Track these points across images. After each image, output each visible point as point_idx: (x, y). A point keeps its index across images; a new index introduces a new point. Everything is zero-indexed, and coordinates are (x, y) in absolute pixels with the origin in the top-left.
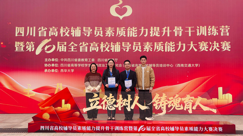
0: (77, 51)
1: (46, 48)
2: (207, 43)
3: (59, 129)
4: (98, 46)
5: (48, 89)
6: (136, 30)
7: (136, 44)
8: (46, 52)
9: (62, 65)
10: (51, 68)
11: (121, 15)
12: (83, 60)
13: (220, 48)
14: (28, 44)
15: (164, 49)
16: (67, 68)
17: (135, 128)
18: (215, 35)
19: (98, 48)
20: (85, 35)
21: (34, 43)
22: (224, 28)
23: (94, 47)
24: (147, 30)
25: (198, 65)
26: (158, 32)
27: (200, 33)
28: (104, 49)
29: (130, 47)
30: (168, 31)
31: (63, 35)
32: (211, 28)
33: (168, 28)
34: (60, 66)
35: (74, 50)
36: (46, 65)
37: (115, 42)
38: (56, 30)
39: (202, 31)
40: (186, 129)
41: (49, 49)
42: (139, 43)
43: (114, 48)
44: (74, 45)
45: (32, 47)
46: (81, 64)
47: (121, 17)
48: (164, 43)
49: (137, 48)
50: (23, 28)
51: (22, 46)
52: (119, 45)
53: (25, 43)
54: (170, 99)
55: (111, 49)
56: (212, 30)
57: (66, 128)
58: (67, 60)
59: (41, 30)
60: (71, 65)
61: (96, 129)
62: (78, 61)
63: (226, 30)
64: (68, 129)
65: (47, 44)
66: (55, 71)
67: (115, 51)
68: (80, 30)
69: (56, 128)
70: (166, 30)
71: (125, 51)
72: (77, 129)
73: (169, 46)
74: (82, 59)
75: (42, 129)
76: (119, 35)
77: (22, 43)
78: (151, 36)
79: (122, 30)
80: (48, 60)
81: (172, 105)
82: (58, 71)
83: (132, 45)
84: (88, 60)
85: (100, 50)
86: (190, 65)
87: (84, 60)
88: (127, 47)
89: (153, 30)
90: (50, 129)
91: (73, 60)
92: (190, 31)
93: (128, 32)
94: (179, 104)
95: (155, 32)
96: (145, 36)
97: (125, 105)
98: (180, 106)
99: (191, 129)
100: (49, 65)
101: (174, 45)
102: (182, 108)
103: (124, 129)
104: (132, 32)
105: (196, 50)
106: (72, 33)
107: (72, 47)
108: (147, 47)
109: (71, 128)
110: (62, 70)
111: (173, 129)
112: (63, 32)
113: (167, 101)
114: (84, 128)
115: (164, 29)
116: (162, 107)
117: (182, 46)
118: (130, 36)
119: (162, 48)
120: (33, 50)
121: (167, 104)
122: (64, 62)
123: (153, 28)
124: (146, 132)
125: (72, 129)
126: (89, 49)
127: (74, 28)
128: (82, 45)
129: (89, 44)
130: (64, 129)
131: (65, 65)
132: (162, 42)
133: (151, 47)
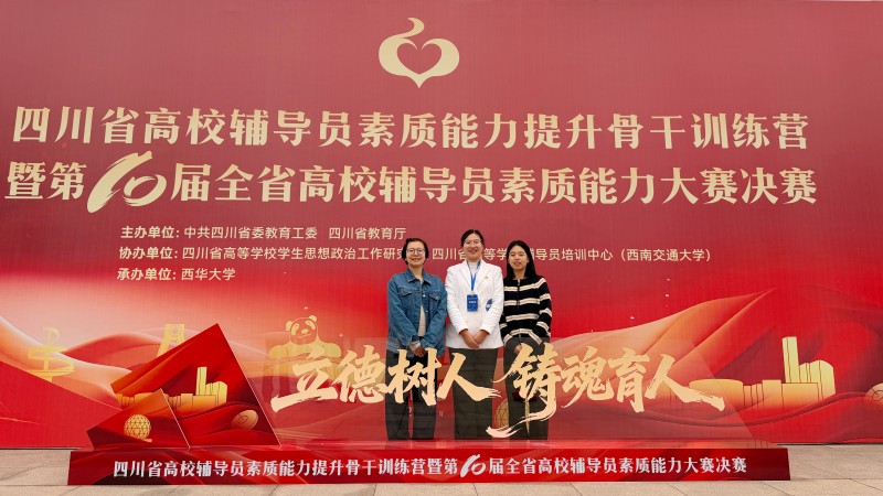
0: (249, 199)
1: (129, 189)
2: (732, 172)
3: (179, 473)
4: (331, 181)
5: (127, 348)
6: (475, 126)
7: (473, 173)
8: (129, 201)
9: (189, 252)
10: (145, 264)
11: (419, 71)
12: (271, 232)
13: (779, 190)
14: (59, 171)
15: (577, 193)
16: (209, 264)
17: (451, 466)
18: (757, 145)
19: (330, 187)
20: (285, 139)
21: (85, 166)
22: (788, 120)
23: (316, 186)
24: (513, 125)
25: (706, 255)
26: (554, 134)
27: (703, 136)
28: (355, 191)
29: (450, 186)
30: (591, 130)
31: (199, 140)
32: (742, 119)
33: (590, 118)
34: (180, 254)
35: (239, 194)
36: (125, 253)
37: (395, 168)
38: (172, 120)
39: (713, 130)
40: (626, 465)
41: (140, 192)
42: (487, 173)
43: (393, 187)
44: (241, 177)
45: (77, 181)
46: (264, 249)
47: (419, 79)
48: (577, 172)
49: (478, 188)
50: (46, 111)
51: (37, 178)
52: (410, 176)
53: (49, 167)
54: (569, 361)
55: (382, 192)
56: (745, 128)
57: (205, 470)
58: (210, 231)
59: (114, 118)
60: (223, 253)
61: (311, 471)
62: (251, 236)
63: (794, 131)
64: (213, 473)
65: (136, 173)
66: (158, 276)
67: (397, 200)
68: (265, 123)
69: (171, 469)
70: (584, 128)
71: (435, 198)
72: (245, 472)
73: (594, 184)
74: (269, 230)
75: (120, 472)
76: (410, 141)
77: (37, 166)
78: (529, 145)
79: (423, 123)
80: (134, 231)
81: (577, 383)
82: (171, 276)
83: (460, 177)
84: (293, 233)
85: (338, 195)
86: (673, 255)
87: (278, 234)
88: (442, 184)
89: (536, 126)
90: (146, 473)
91: (232, 232)
92: (668, 132)
93: (446, 130)
94: (599, 381)
95: (542, 131)
96: (509, 145)
97: (418, 386)
98: (602, 387)
99: (642, 465)
100: (139, 253)
101: (613, 181)
102: (608, 395)
103: (411, 468)
104: (460, 132)
105: (693, 199)
106: (234, 130)
107: (233, 183)
108: (516, 186)
109: (222, 468)
110: (187, 272)
111: (579, 467)
112: (200, 130)
113: (558, 368)
114: (270, 468)
115: (576, 121)
116: (542, 391)
117: (642, 186)
118: (450, 146)
119: (570, 192)
120: (76, 195)
121: (559, 379)
122: (197, 242)
123: (536, 118)
124: (488, 478)
125: (228, 473)
126: (295, 192)
127: (243, 115)
128: (270, 176)
129: (297, 172)
130: (199, 473)
131: (203, 253)
132: (568, 170)
133: (530, 185)
